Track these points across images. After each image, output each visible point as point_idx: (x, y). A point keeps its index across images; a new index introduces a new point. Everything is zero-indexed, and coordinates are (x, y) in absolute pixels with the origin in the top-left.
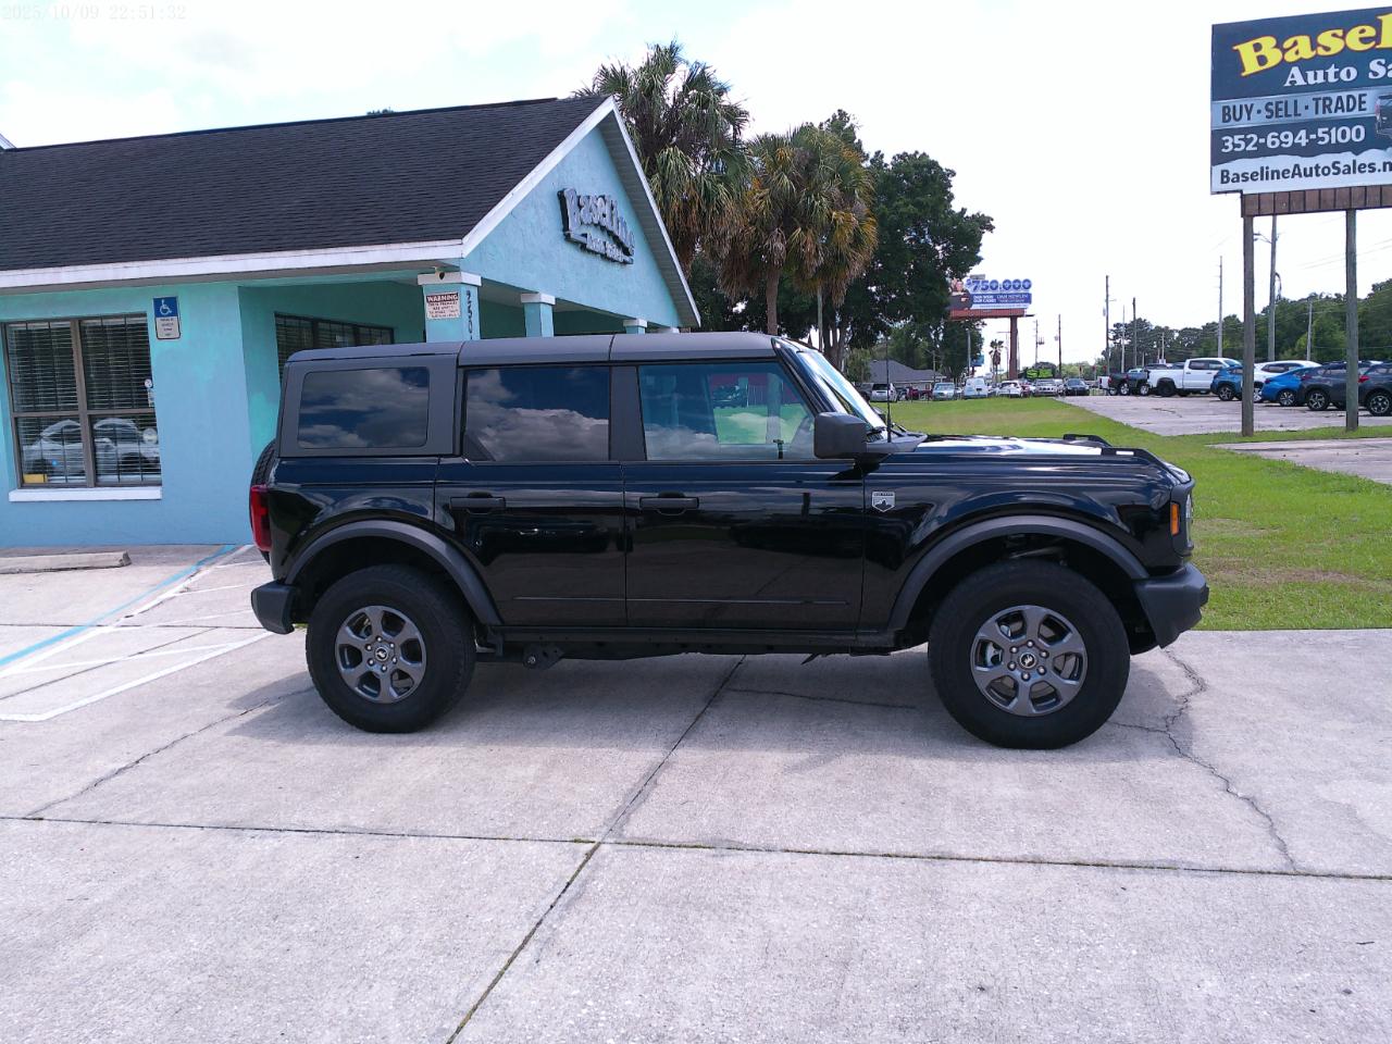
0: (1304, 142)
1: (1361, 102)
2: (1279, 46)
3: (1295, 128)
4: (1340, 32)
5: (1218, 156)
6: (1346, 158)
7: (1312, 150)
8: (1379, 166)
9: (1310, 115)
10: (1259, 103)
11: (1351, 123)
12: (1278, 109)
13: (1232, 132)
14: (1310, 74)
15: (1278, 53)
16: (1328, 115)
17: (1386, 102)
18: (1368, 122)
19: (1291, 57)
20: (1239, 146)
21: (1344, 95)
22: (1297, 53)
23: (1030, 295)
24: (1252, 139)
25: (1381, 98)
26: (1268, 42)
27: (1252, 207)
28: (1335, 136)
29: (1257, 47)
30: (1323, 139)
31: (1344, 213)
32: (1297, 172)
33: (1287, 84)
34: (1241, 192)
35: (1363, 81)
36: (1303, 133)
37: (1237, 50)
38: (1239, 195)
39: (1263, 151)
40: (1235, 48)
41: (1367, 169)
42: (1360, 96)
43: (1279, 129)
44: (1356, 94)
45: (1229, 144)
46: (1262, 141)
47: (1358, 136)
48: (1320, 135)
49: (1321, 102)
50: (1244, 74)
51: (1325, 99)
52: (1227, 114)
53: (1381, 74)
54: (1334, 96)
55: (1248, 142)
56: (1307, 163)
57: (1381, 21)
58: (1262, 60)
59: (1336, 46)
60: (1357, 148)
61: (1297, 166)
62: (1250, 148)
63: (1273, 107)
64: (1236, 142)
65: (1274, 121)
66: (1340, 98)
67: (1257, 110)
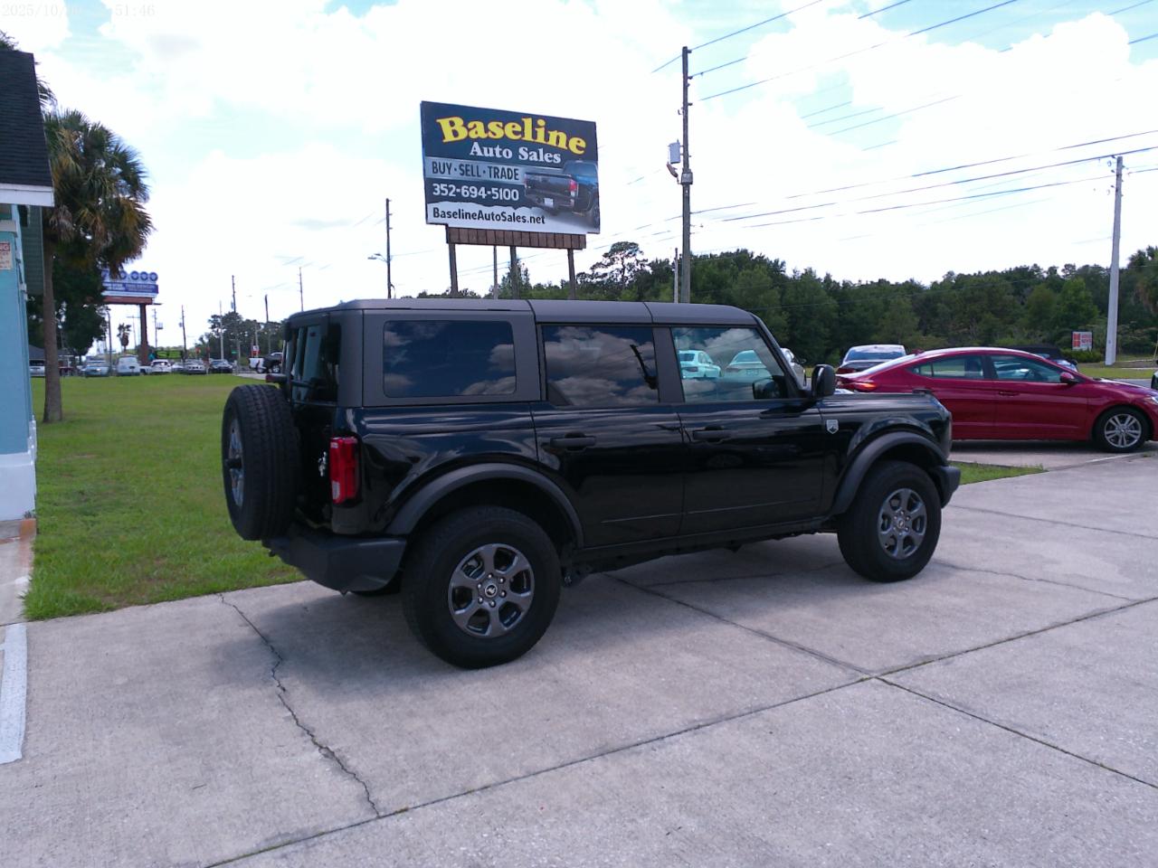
0: (484, 196)
1: (516, 174)
2: (465, 125)
3: (478, 185)
4: (501, 124)
5: (430, 197)
6: (509, 211)
7: (489, 202)
8: (528, 219)
9: (486, 177)
10: (456, 163)
11: (512, 187)
12: (467, 170)
13: (440, 181)
14: (485, 149)
15: (465, 130)
16: (497, 179)
17: (529, 176)
18: (520, 188)
19: (473, 135)
20: (444, 192)
21: (506, 167)
22: (476, 133)
23: (157, 287)
24: (452, 188)
25: (527, 173)
26: (458, 121)
27: (454, 238)
28: (501, 194)
29: (452, 124)
30: (495, 195)
31: (508, 248)
32: (481, 215)
33: (472, 154)
34: (447, 225)
35: (516, 160)
36: (483, 189)
37: (439, 124)
38: (444, 227)
39: (458, 198)
40: (438, 121)
41: (521, 220)
42: (515, 170)
43: (469, 184)
44: (513, 168)
45: (437, 189)
46: (458, 190)
47: (515, 196)
48: (493, 192)
49: (492, 170)
50: (445, 141)
51: (495, 168)
52: (435, 168)
53: (526, 158)
54: (500, 167)
55: (450, 190)
56: (487, 210)
57: (523, 123)
58: (455, 133)
59: (499, 134)
60: (516, 205)
61: (480, 212)
62: (451, 194)
63: (464, 168)
64: (443, 189)
65: (465, 178)
66: (503, 169)
67: (454, 168)
